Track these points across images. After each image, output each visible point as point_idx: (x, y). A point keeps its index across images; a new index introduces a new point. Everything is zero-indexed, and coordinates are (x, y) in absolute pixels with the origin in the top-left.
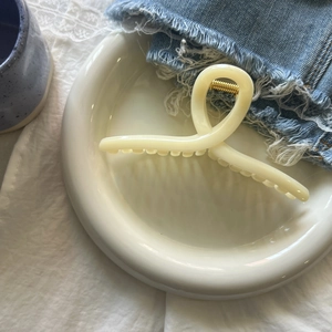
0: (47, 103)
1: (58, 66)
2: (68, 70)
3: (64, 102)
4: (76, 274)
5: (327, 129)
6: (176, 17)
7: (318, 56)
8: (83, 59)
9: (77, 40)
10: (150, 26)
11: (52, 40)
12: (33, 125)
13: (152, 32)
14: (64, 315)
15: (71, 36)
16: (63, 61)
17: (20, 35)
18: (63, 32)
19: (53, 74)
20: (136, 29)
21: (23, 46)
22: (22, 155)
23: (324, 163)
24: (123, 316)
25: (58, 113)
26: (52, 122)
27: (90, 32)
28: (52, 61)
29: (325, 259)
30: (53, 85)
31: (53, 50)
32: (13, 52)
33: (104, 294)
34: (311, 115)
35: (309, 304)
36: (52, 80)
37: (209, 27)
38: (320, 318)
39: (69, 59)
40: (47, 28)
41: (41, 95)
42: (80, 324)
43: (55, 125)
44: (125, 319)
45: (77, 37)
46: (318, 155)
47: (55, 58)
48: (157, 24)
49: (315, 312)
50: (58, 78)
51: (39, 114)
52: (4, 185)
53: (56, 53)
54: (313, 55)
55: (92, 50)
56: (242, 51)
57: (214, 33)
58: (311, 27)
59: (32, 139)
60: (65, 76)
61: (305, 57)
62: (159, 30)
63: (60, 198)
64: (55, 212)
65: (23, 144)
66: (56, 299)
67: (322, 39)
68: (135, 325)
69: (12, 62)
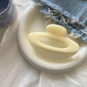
0: (14, 20)
1: (18, 11)
2: (20, 13)
3: (19, 21)
4: (19, 64)
5: (84, 32)
6: (48, 2)
7: (83, 14)
8: (24, 10)
9: (23, 5)
10: (42, 4)
11: (17, 5)
12: (10, 26)
13: (42, 5)
14: (15, 74)
15: (22, 4)
16: (19, 10)
17: (9, 4)
18: (20, 3)
19: (16, 13)
20: (38, 4)
21: (9, 7)
22: (7, 33)
23: (83, 41)
24: (30, 75)
25: (17, 23)
26: (15, 25)
27: (26, 3)
28: (16, 10)
29: (81, 65)
30: (16, 16)
31: (17, 7)
32: (7, 8)
33: (25, 70)
34: (80, 29)
35: (76, 76)
36: (16, 15)
37: (56, 5)
38: (79, 79)
39: (21, 10)
40: (16, 1)
41: (13, 19)
42: (19, 77)
43: (16, 26)
44: (30, 76)
45: (23, 4)
46: (82, 39)
47: (17, 9)
48: (43, 3)
49: (78, 78)
50: (18, 14)
51: (12, 23)
52: (2, 41)
53: (17, 8)
54: (82, 13)
55: (27, 8)
56: (64, 11)
57: (58, 6)
58: (82, 6)
59: (10, 30)
60: (19, 14)
61: (80, 14)
62: (44, 5)
63: (16, 45)
64: (14, 48)
65: (7, 31)
66: (13, 70)
67: (85, 10)
68: (32, 78)
69: (6, 11)
